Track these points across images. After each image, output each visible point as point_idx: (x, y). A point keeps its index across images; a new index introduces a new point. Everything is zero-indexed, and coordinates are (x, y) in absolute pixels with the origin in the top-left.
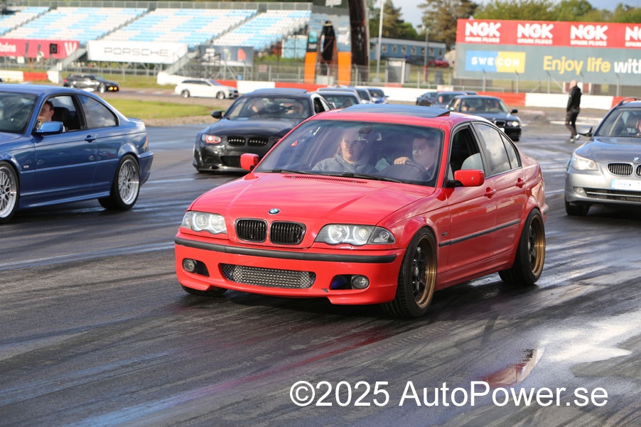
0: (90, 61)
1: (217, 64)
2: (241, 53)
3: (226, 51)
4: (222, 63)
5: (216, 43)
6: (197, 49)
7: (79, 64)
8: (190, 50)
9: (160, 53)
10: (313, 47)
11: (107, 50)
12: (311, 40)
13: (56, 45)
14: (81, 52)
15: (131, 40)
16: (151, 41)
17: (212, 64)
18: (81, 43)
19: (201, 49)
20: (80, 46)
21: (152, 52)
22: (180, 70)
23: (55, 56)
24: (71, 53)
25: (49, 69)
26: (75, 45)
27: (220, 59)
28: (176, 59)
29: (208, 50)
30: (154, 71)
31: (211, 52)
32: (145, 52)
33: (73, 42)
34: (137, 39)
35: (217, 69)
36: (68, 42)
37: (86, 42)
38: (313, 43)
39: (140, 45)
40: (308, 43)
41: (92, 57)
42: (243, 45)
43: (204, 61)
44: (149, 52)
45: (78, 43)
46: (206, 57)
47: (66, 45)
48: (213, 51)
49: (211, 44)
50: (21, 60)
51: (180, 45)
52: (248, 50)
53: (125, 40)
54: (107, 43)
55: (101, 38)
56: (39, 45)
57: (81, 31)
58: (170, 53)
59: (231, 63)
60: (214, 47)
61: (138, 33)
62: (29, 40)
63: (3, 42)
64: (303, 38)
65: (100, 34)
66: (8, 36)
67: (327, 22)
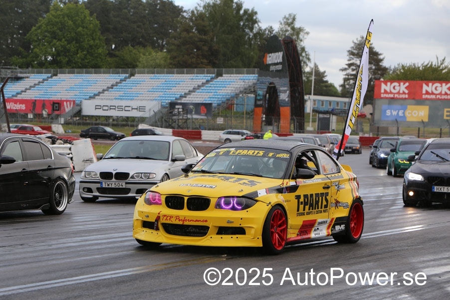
0: (83, 116)
1: (185, 117)
2: (203, 108)
3: (191, 107)
4: (189, 116)
5: (184, 100)
6: (168, 105)
7: (75, 119)
8: (163, 107)
9: (140, 109)
10: (259, 103)
11: (97, 107)
12: (258, 98)
13: (58, 104)
14: (78, 108)
15: (116, 99)
16: (132, 100)
17: (181, 117)
18: (77, 102)
19: (172, 105)
20: (76, 104)
21: (132, 109)
22: (156, 122)
23: (56, 113)
24: (69, 109)
25: (52, 123)
26: (72, 104)
27: (187, 114)
28: (152, 113)
29: (177, 107)
30: (135, 123)
31: (179, 108)
32: (127, 109)
33: (70, 101)
34: (120, 98)
35: (186, 121)
36: (67, 101)
37: (81, 102)
38: (260, 100)
39: (123, 103)
40: (256, 100)
41: (86, 112)
42: (204, 102)
43: (175, 115)
44: (130, 109)
45: (74, 102)
46: (176, 111)
47: (65, 103)
48: (181, 107)
49: (179, 101)
50: (30, 116)
51: (155, 102)
52: (208, 106)
53: (112, 99)
54: (97, 101)
55: (91, 98)
56: (44, 104)
57: (77, 93)
58: (147, 109)
59: (195, 116)
60: (181, 104)
61: (121, 93)
62: (35, 100)
63: (16, 102)
64: (252, 96)
65: (92, 95)
66: (19, 97)
67: (270, 84)
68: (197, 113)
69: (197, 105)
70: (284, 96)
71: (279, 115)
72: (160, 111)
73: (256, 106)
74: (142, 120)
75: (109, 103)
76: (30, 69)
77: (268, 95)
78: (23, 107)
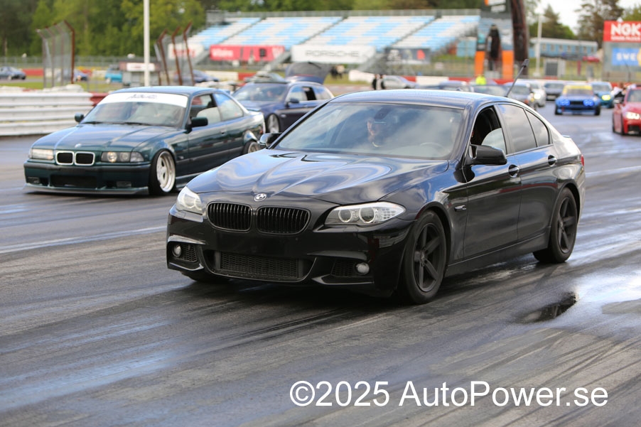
0: (294, 63)
1: (399, 63)
2: (421, 54)
3: (408, 52)
4: (404, 62)
5: (401, 45)
6: (383, 50)
7: (285, 65)
8: (378, 52)
9: (353, 54)
10: (481, 47)
11: (308, 53)
12: (480, 41)
13: (265, 50)
14: (286, 56)
15: (328, 43)
16: (344, 44)
17: (395, 63)
18: (287, 47)
19: (387, 50)
20: (286, 50)
21: (345, 54)
22: (369, 69)
23: (264, 59)
24: (277, 55)
26: (281, 50)
27: (402, 59)
28: (366, 60)
29: (392, 52)
30: (347, 70)
31: (394, 53)
32: (339, 54)
33: (279, 47)
34: (333, 43)
35: (401, 67)
36: (276, 47)
37: (291, 47)
38: (481, 44)
39: (335, 49)
40: (478, 44)
41: (295, 59)
42: (422, 47)
43: (388, 60)
44: (343, 54)
45: (284, 47)
46: (390, 57)
47: (274, 50)
48: (396, 52)
49: (395, 46)
50: (236, 63)
51: (369, 47)
52: (426, 51)
53: (323, 44)
54: (307, 47)
55: (303, 42)
56: (250, 50)
57: (287, 37)
58: (360, 55)
59: (411, 62)
60: (397, 49)
61: (334, 37)
62: (243, 47)
63: (223, 48)
64: (473, 40)
65: (302, 39)
66: (227, 43)
67: (493, 26)
68: (415, 58)
69: (415, 51)
70: (507, 39)
71: (501, 60)
72: (374, 57)
73: (478, 50)
74: (355, 66)
75: (320, 48)
76: (239, 13)
77: (490, 38)
78: (229, 54)
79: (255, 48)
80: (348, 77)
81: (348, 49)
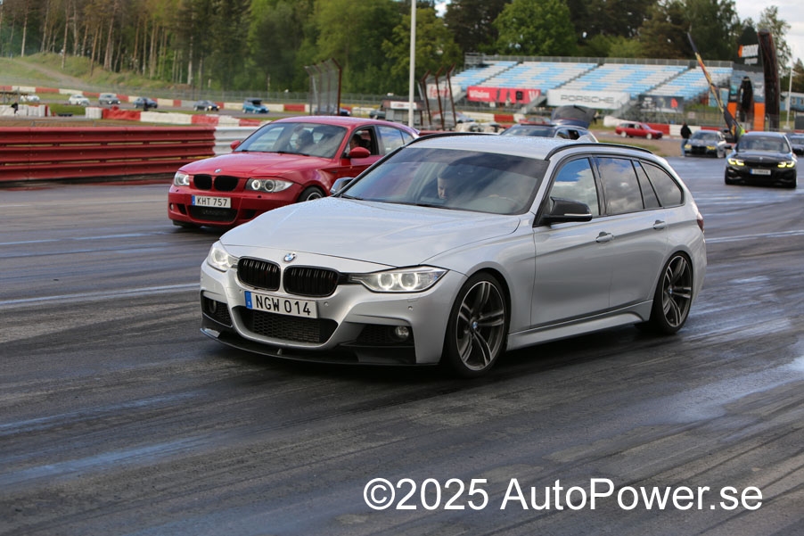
0: (549, 107)
1: (653, 111)
2: (674, 102)
3: (662, 100)
4: (658, 109)
5: (654, 93)
6: (637, 98)
7: (540, 109)
8: (632, 99)
9: (607, 100)
10: (733, 98)
11: (563, 98)
12: (732, 92)
13: (521, 92)
14: (542, 99)
15: (583, 89)
16: (600, 90)
17: (649, 110)
18: (543, 91)
19: (642, 97)
20: (541, 94)
21: (600, 100)
22: (623, 115)
23: (521, 102)
24: (533, 98)
25: (515, 112)
26: (537, 93)
27: (656, 106)
28: (620, 106)
29: (646, 99)
30: (602, 115)
31: (648, 100)
32: (594, 100)
33: (535, 91)
34: (588, 88)
35: (654, 114)
36: (532, 90)
37: (546, 91)
38: (733, 95)
39: (590, 94)
40: (730, 95)
41: (551, 102)
42: (676, 95)
43: (642, 108)
44: (597, 100)
45: (539, 91)
46: (644, 104)
47: (530, 93)
48: (650, 99)
49: (649, 94)
50: (493, 105)
51: (623, 94)
52: (679, 99)
53: (578, 90)
54: (563, 91)
55: (558, 87)
56: (508, 92)
57: (543, 82)
58: (615, 101)
59: (665, 110)
60: (651, 96)
61: (589, 83)
62: (500, 89)
63: (479, 90)
64: (726, 91)
65: (558, 84)
66: (484, 85)
67: (746, 78)
68: (669, 106)
69: (668, 99)
70: (759, 92)
71: (753, 112)
72: (628, 104)
73: (730, 101)
74: (610, 112)
75: (575, 93)
76: (496, 56)
77: (742, 91)
78: (487, 95)
79: (513, 90)
80: (602, 123)
81: (602, 95)
